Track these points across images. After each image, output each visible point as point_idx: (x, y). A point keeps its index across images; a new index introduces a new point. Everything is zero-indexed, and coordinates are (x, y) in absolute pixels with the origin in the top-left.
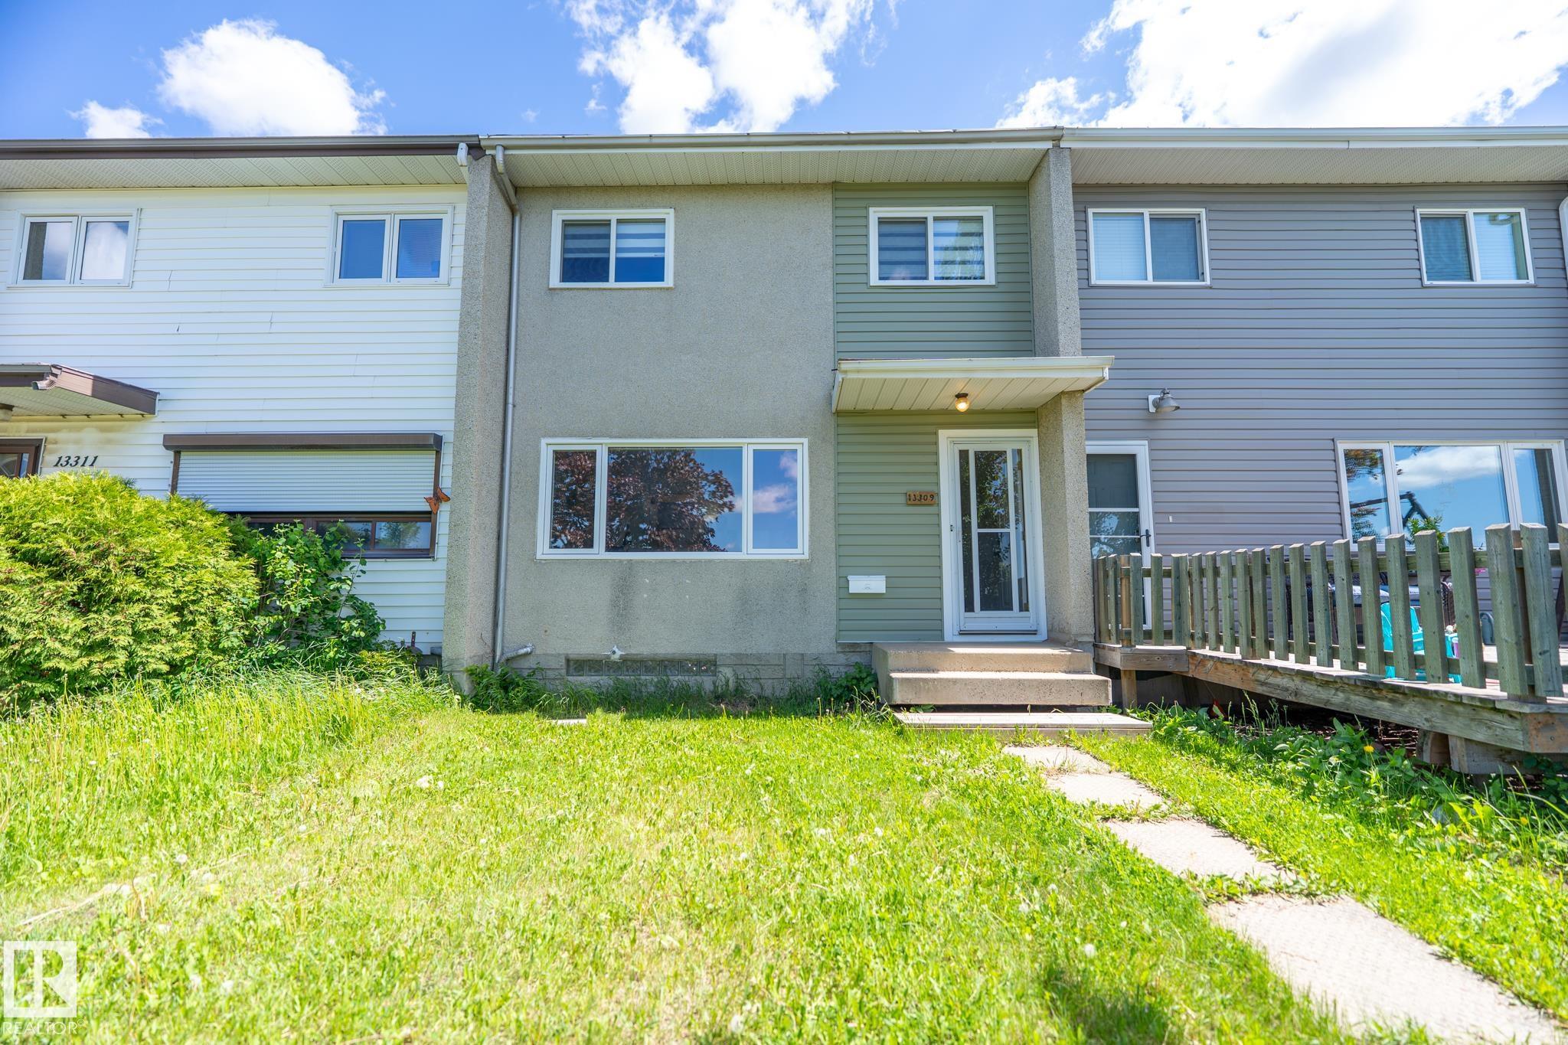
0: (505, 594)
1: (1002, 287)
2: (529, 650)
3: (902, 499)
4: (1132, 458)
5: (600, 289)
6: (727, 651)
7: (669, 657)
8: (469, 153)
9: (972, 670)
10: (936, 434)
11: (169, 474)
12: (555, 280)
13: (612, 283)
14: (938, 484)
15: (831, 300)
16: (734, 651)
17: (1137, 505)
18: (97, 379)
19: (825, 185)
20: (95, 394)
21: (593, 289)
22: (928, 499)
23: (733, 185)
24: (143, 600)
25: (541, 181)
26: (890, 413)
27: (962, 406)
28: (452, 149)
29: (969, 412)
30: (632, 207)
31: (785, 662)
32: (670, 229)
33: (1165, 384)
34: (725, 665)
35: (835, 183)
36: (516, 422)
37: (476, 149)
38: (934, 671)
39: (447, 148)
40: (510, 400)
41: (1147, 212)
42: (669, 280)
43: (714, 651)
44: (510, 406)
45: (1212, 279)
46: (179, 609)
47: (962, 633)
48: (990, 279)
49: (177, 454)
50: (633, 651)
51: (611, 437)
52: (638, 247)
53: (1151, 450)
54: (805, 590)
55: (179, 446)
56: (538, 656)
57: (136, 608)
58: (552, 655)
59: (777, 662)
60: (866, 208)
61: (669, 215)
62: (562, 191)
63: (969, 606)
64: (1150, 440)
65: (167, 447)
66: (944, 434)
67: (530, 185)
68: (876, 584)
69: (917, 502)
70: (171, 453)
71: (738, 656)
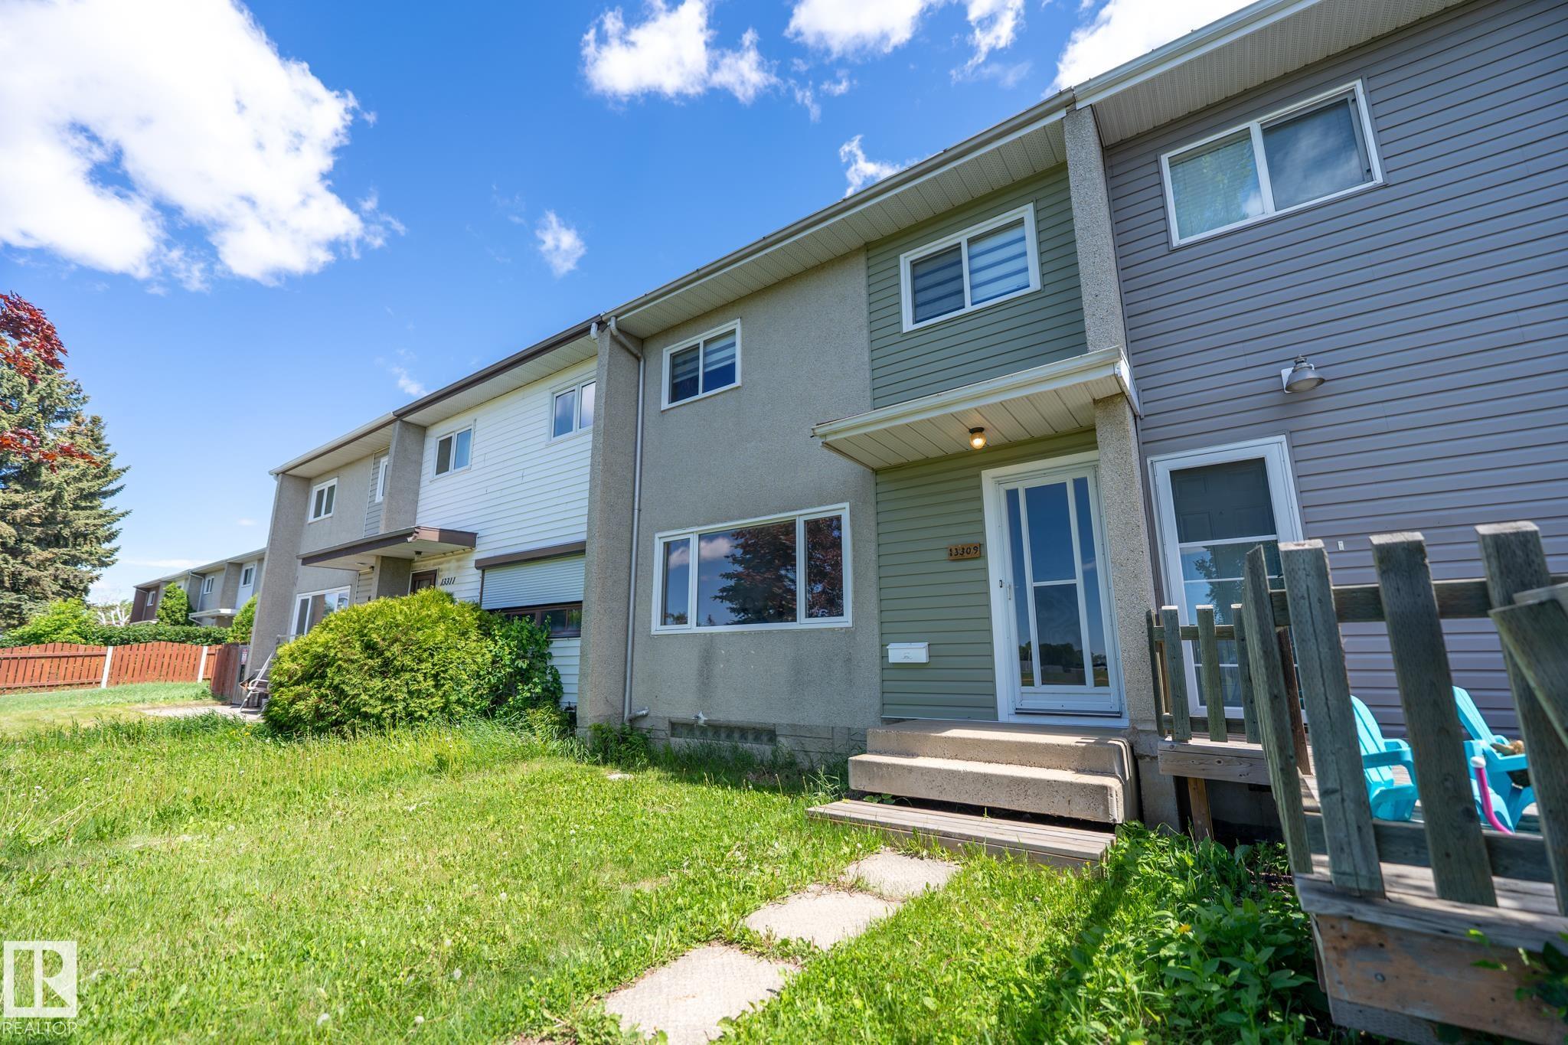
0: (632, 665)
1: (1049, 290)
2: (644, 712)
3: (945, 555)
4: (1258, 466)
5: (692, 402)
6: (784, 721)
7: (739, 724)
8: (598, 329)
9: (956, 758)
10: (979, 476)
11: (479, 585)
12: (665, 404)
13: (701, 395)
14: (983, 533)
15: (867, 359)
16: (790, 722)
17: (1274, 532)
18: (442, 531)
19: (859, 250)
20: (441, 540)
21: (688, 403)
22: (973, 552)
23: (783, 280)
24: (412, 670)
25: (655, 330)
26: (928, 462)
27: (978, 442)
28: (587, 330)
29: (986, 449)
30: (713, 327)
31: (833, 736)
32: (738, 338)
33: (1299, 351)
34: (783, 735)
35: (866, 244)
36: (641, 523)
37: (602, 324)
38: (914, 755)
39: (585, 331)
40: (636, 507)
41: (1255, 126)
42: (738, 382)
43: (773, 721)
44: (636, 511)
45: (1387, 172)
46: (435, 676)
47: (1019, 712)
48: (1035, 284)
49: (483, 571)
50: (714, 718)
51: (699, 525)
52: (718, 360)
53: (1293, 447)
54: (849, 660)
55: (484, 566)
56: (651, 718)
57: (407, 676)
58: (660, 718)
59: (825, 735)
60: (897, 257)
61: (736, 324)
62: (669, 331)
63: (1027, 679)
64: (1290, 434)
65: (477, 568)
66: (988, 476)
67: (649, 335)
68: (915, 652)
69: (959, 556)
70: (480, 572)
71: (793, 726)
